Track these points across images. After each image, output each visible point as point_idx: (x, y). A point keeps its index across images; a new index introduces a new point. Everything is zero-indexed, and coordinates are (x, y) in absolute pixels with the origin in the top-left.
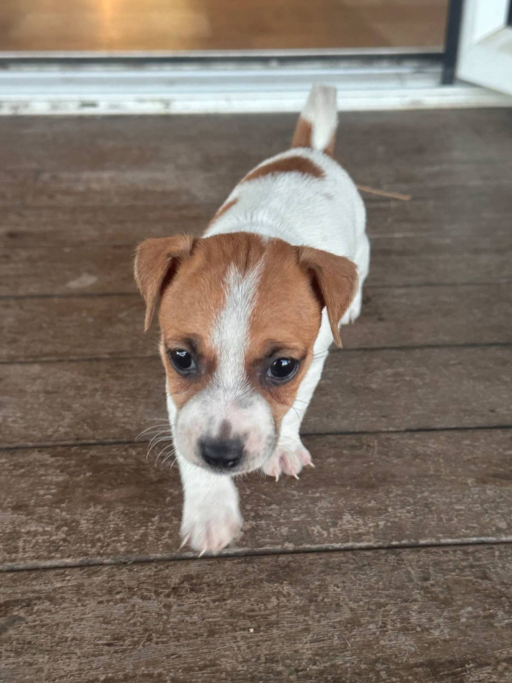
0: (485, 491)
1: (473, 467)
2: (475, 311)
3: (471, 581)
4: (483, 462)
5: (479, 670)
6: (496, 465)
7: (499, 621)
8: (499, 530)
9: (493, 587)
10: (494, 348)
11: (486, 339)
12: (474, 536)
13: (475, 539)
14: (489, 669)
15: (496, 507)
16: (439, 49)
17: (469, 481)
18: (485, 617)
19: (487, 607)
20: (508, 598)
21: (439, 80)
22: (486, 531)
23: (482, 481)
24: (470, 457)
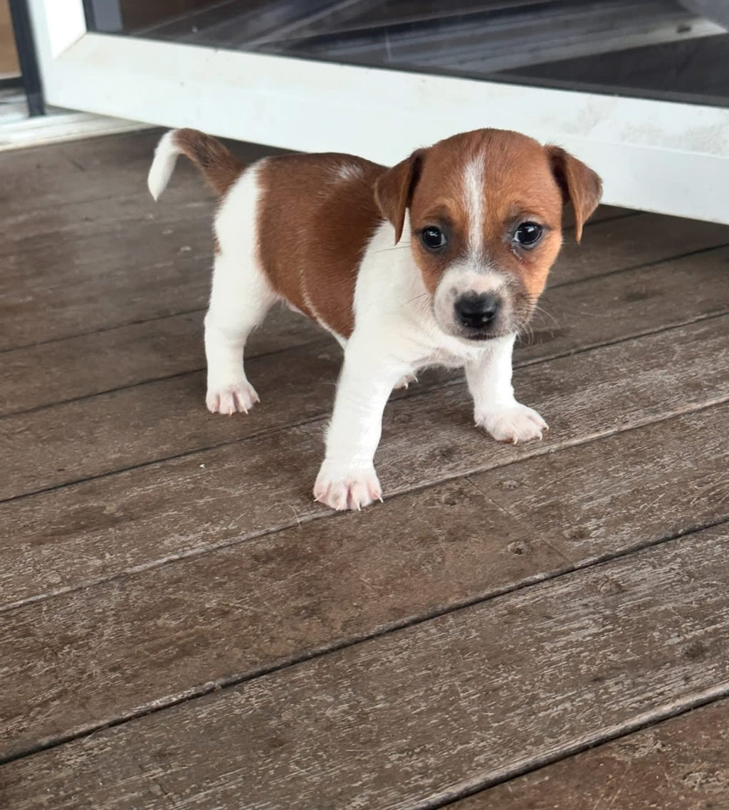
0: (40, 552)
1: (29, 532)
2: (54, 370)
3: (10, 643)
4: (42, 524)
5: (8, 722)
6: (57, 524)
7: (37, 672)
8: (51, 586)
9: (36, 642)
10: (71, 405)
11: (64, 397)
12: (21, 599)
13: (22, 602)
14: (19, 718)
15: (51, 564)
16: (17, 74)
17: (23, 547)
18: (21, 672)
19: (26, 661)
20: (50, 647)
21: (27, 114)
22: (35, 591)
23: (37, 543)
24: (27, 523)
